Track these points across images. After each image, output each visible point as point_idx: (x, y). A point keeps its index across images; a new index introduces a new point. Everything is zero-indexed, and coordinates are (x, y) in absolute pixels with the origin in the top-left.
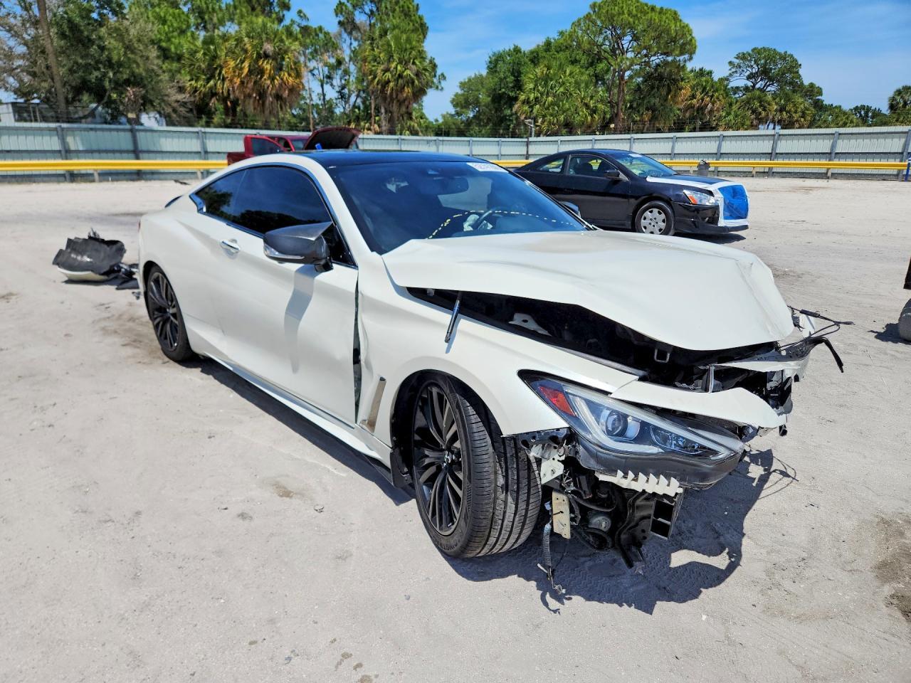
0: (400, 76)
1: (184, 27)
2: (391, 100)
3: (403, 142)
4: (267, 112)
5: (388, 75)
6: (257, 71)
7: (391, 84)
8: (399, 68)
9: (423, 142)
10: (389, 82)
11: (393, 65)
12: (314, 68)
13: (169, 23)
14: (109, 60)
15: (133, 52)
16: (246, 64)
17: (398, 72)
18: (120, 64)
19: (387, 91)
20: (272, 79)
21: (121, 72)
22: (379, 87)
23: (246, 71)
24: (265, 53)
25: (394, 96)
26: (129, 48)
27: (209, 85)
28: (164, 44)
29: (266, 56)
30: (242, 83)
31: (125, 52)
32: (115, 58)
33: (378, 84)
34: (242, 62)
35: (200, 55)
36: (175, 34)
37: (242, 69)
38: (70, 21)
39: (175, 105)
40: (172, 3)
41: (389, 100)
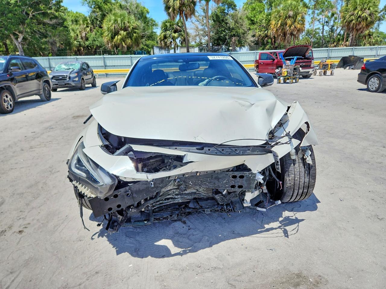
0: (360, 17)
1: (262, 10)
2: (352, 29)
3: (355, 50)
4: (286, 41)
5: (353, 17)
6: (284, 24)
7: (354, 22)
8: (359, 13)
9: (368, 49)
10: (352, 20)
11: (356, 12)
12: (320, 19)
13: (256, 10)
14: (229, 28)
15: (238, 24)
16: (280, 22)
17: (358, 15)
18: (233, 29)
19: (351, 25)
20: (290, 26)
21: (233, 32)
22: (346, 23)
23: (279, 25)
24: (289, 16)
25: (354, 27)
26: (236, 22)
27: (265, 33)
28: (252, 19)
29: (289, 17)
30: (277, 30)
31: (235, 24)
32: (231, 27)
33: (346, 22)
34: (278, 21)
35: (264, 21)
36: (258, 14)
37: (278, 24)
38: (217, 15)
39: (250, 42)
40: (260, 1)
41: (351, 29)
